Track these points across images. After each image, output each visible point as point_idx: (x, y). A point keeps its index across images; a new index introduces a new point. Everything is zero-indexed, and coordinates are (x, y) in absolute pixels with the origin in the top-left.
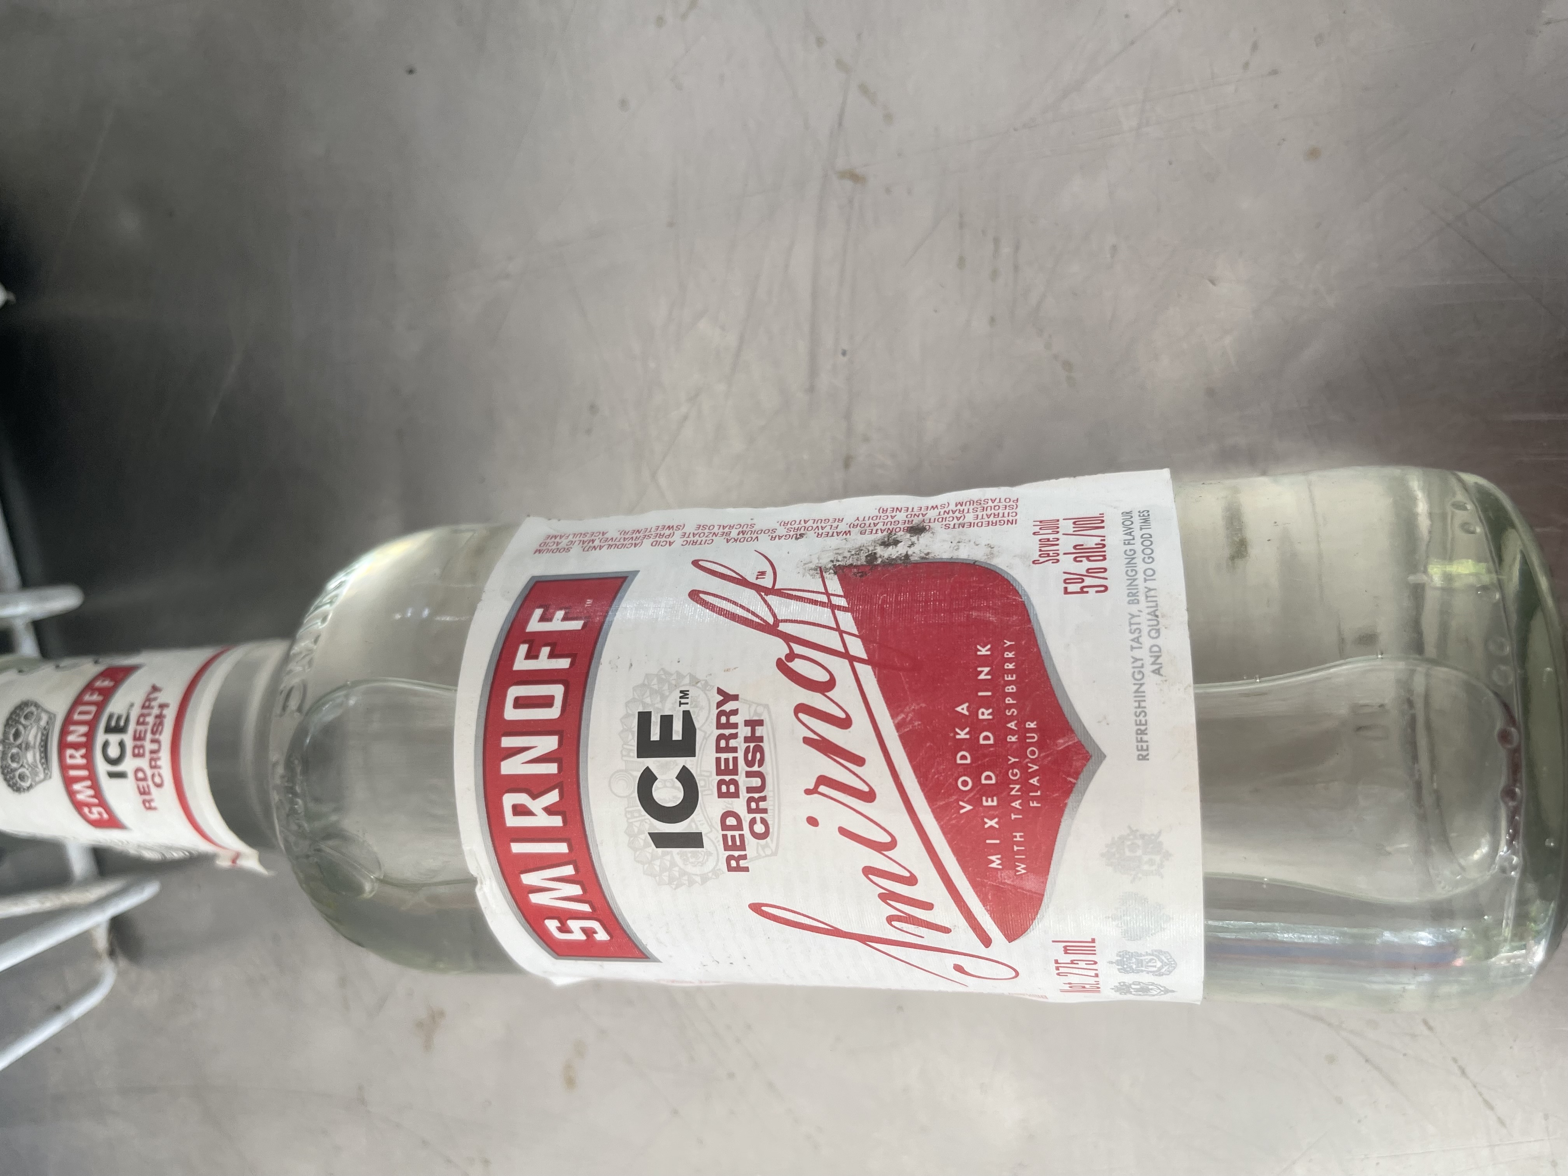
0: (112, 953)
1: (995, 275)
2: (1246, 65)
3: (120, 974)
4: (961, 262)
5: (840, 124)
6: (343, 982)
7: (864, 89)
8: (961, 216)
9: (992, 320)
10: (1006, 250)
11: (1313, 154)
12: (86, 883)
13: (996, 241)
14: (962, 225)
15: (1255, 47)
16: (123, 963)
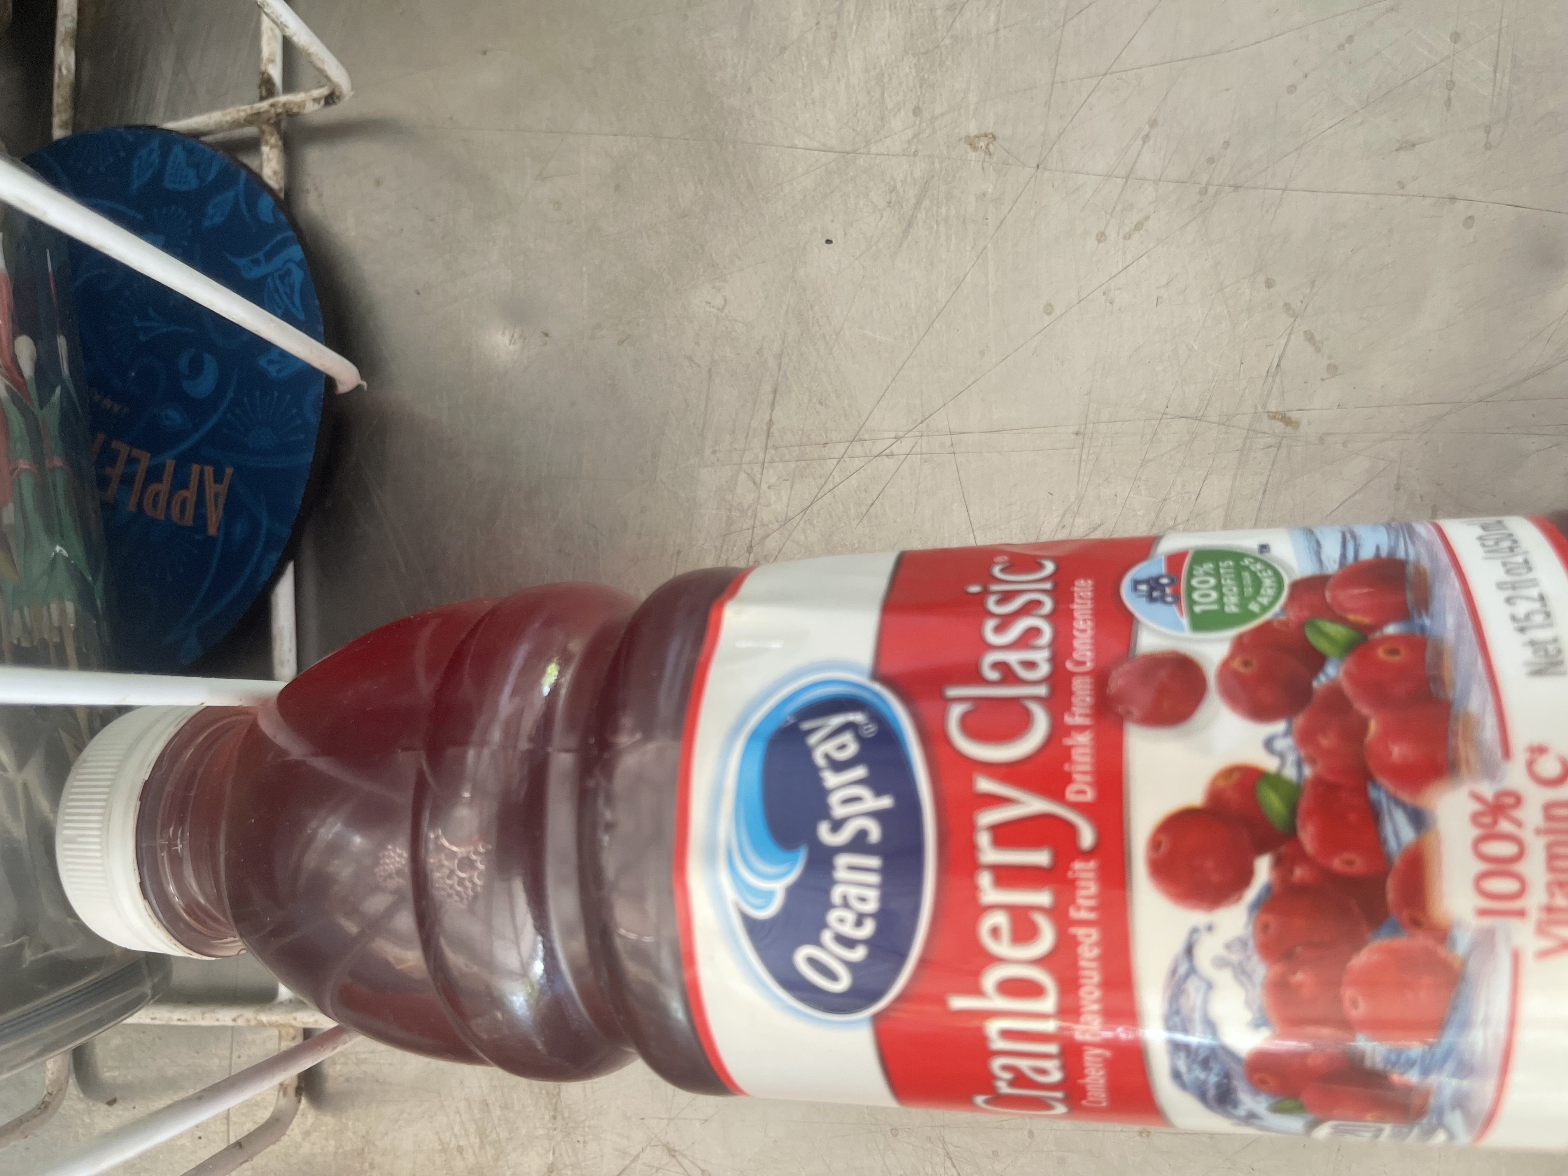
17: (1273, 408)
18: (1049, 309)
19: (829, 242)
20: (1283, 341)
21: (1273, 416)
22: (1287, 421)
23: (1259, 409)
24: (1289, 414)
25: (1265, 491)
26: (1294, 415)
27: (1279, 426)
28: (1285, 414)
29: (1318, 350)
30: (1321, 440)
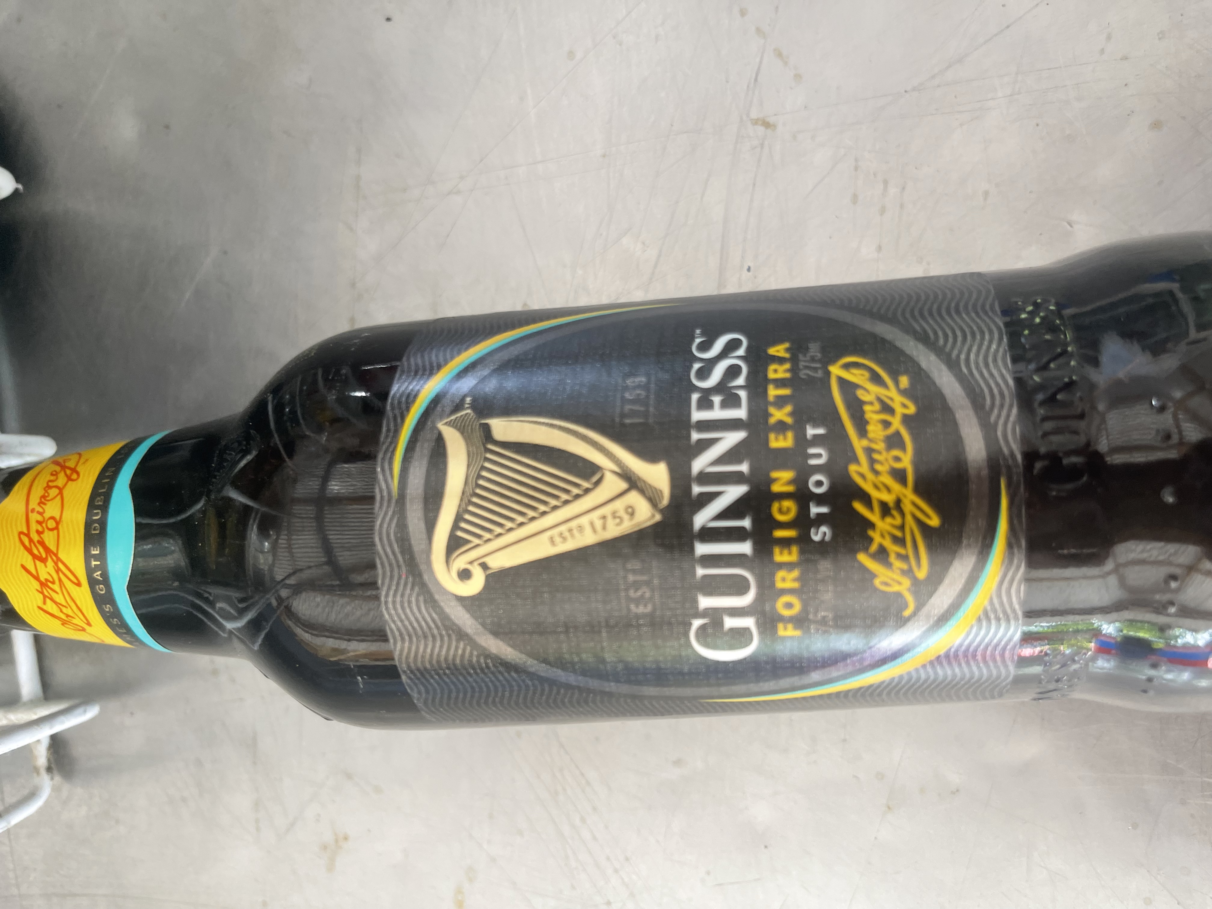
0: (49, 769)
1: (883, 211)
2: (1102, 51)
3: (56, 789)
4: (855, 199)
5: (756, 80)
6: (257, 805)
7: (779, 54)
8: (856, 160)
9: (879, 248)
10: (893, 191)
11: (1156, 125)
12: (34, 703)
13: (886, 182)
14: (856, 168)
15: (1109, 38)
16: (58, 779)
17: (754, 115)
18: (571, 55)
19: (388, 19)
20: (758, 60)
21: (755, 122)
22: (767, 125)
23: (745, 118)
24: (768, 120)
25: (754, 185)
26: (771, 120)
27: (761, 130)
28: (764, 120)
29: (786, 63)
30: (794, 137)
